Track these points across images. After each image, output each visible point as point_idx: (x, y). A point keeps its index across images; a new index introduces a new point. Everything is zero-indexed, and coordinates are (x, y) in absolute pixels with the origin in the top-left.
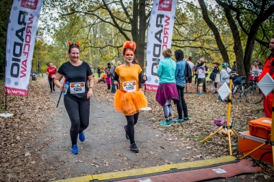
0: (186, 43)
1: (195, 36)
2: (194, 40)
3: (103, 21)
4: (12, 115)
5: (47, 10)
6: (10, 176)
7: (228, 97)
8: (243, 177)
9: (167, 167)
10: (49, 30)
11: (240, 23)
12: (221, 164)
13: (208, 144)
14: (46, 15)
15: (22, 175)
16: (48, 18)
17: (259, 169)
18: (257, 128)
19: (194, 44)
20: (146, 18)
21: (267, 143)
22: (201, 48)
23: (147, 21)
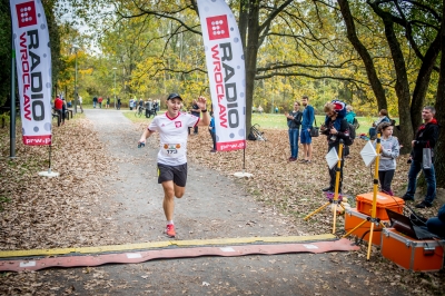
0: (327, 71)
1: (342, 58)
2: (340, 67)
3: (189, 29)
4: (57, 174)
5: (99, 8)
6: (82, 239)
7: (337, 165)
8: (334, 254)
9: (252, 239)
10: (100, 40)
11: (413, 45)
12: (316, 241)
13: (313, 221)
14: (98, 16)
15: (95, 239)
16: (101, 21)
17: (358, 248)
18: (364, 203)
19: (340, 72)
20: (259, 29)
21: (368, 219)
22: (349, 80)
23: (261, 34)
